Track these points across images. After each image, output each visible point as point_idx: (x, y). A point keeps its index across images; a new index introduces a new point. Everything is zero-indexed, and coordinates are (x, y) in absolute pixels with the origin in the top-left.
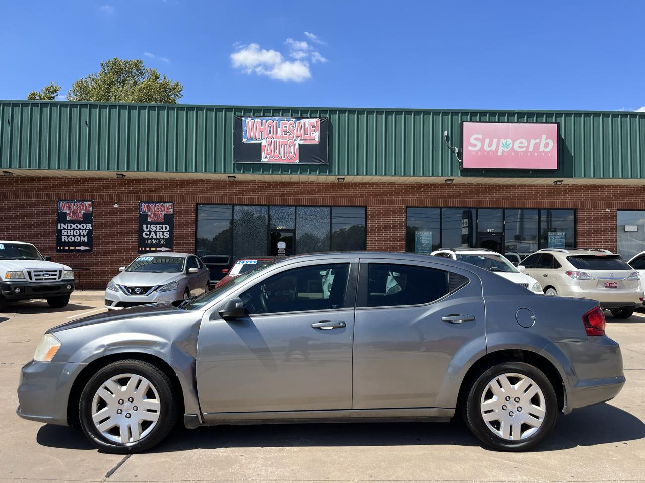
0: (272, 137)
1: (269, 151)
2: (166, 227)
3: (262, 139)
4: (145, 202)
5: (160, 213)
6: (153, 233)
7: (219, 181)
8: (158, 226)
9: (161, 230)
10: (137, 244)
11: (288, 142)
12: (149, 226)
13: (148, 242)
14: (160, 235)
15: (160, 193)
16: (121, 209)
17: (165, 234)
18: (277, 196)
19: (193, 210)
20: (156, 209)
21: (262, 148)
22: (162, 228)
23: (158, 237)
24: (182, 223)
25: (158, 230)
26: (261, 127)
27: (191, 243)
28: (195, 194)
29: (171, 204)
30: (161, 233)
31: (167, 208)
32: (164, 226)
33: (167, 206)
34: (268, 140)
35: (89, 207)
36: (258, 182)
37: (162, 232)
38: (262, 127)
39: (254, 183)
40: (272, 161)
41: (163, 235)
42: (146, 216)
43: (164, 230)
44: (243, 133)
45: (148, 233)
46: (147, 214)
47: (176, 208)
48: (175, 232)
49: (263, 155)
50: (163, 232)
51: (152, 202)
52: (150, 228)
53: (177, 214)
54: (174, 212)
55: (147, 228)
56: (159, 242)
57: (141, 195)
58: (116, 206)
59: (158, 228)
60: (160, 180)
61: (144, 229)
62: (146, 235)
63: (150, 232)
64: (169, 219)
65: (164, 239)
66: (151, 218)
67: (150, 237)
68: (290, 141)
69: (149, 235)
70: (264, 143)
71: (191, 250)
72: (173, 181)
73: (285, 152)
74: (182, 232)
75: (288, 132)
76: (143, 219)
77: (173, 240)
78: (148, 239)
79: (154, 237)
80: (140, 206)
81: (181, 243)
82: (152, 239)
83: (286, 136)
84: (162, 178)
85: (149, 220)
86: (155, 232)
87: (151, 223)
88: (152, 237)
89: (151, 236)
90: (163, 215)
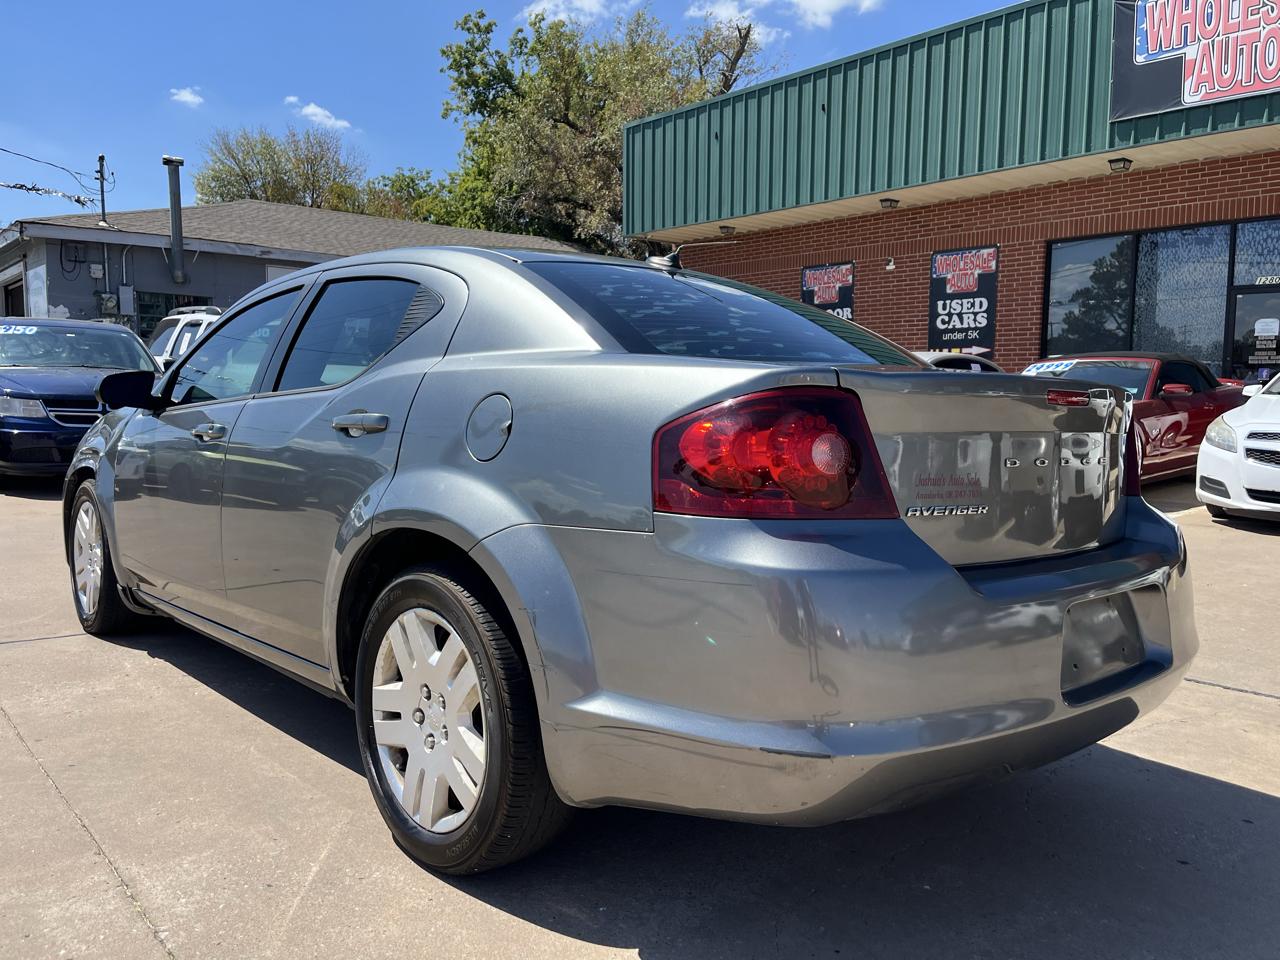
0: (1216, 33)
1: (1204, 72)
2: (981, 302)
3: (1186, 45)
4: (942, 252)
5: (969, 272)
6: (955, 318)
7: (1101, 179)
8: (965, 301)
9: (971, 311)
10: (925, 343)
11: (1263, 34)
12: (948, 302)
13: (946, 337)
14: (968, 321)
15: (972, 229)
16: (899, 272)
17: (979, 317)
18: (1258, 193)
19: (1039, 258)
20: (962, 264)
21: (1187, 68)
22: (973, 305)
23: (965, 326)
24: (1015, 290)
25: (965, 310)
26: (1185, 12)
27: (1031, 334)
28: (1044, 219)
29: (991, 250)
30: (972, 317)
31: (984, 260)
32: (977, 300)
33: (985, 256)
34: (1204, 41)
35: (847, 276)
36: (1203, 164)
37: (973, 313)
38: (1189, 11)
39: (1192, 168)
40: (1211, 96)
41: (975, 320)
42: (943, 282)
43: (977, 309)
44: (1137, 41)
45: (947, 319)
46: (945, 278)
47: (1003, 256)
48: (1000, 311)
49: (1188, 85)
50: (975, 314)
51: (956, 250)
52: (951, 307)
53: (1003, 272)
54: (997, 266)
55: (944, 308)
56: (966, 336)
57: (935, 239)
58: (891, 267)
59: (965, 306)
60: (972, 200)
61: (940, 310)
62: (943, 322)
63: (950, 315)
64: (987, 286)
65: (976, 329)
66: (952, 285)
67: (951, 327)
68: (1268, 28)
69: (949, 323)
70: (1191, 52)
71: (1030, 350)
72: (998, 199)
73: (1252, 64)
74: (1014, 310)
75: (1265, 5)
76: (938, 290)
77: (995, 331)
78: (947, 331)
79: (959, 326)
80: (932, 261)
81: (1010, 335)
82: (954, 330)
83: (1258, 16)
84: (977, 195)
85: (949, 291)
86: (960, 316)
87: (953, 297)
88: (954, 326)
89: (952, 323)
90: (976, 276)
